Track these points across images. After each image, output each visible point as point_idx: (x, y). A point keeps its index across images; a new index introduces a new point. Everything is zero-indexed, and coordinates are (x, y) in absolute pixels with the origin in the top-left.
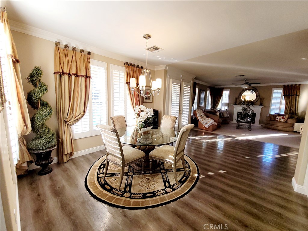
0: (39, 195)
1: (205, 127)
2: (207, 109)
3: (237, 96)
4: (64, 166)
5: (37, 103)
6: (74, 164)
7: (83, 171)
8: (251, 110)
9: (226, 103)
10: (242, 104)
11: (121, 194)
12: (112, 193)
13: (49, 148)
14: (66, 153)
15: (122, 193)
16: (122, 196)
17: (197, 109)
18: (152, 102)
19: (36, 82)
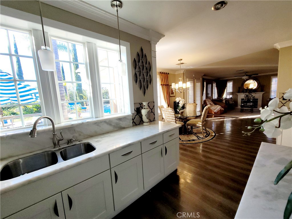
1: (214, 112)
2: (214, 98)
3: (240, 86)
8: (253, 96)
9: (231, 92)
10: (245, 92)
17: (206, 99)
18: (175, 96)
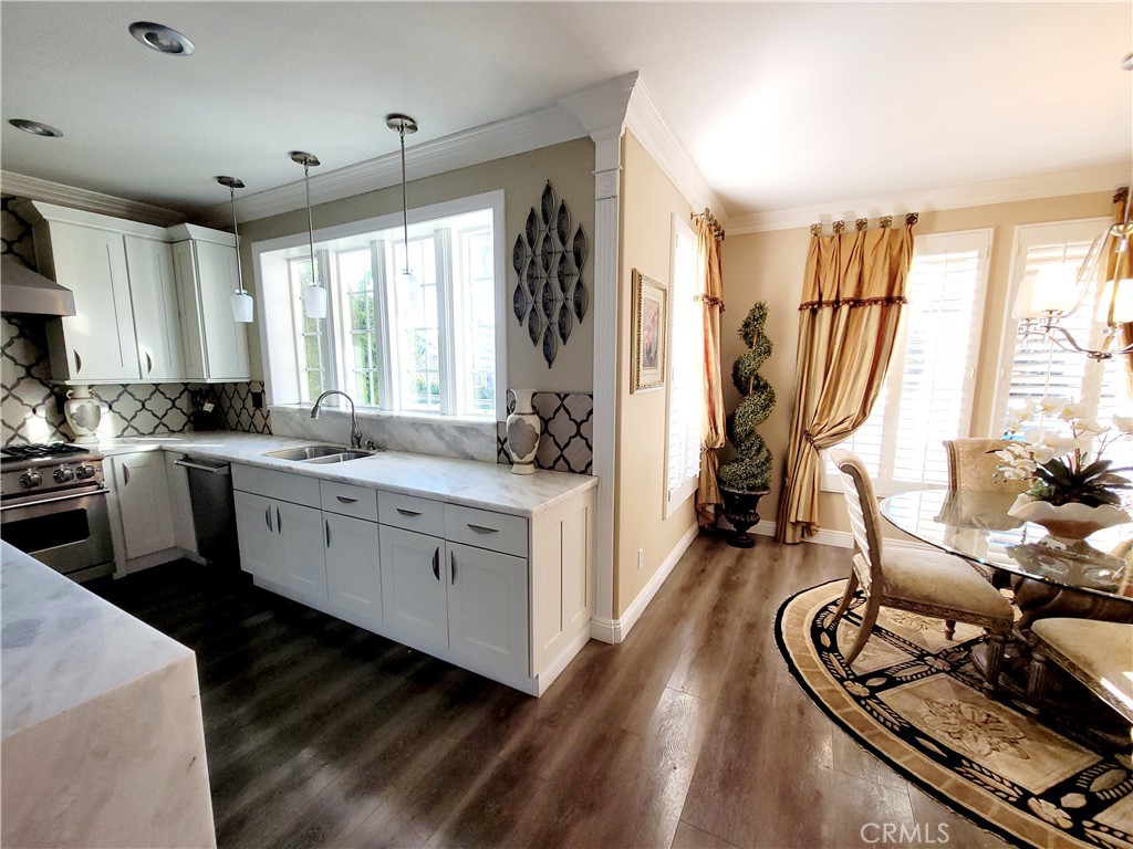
0: (703, 571)
4: (781, 548)
5: (748, 382)
6: (806, 555)
7: (807, 579)
11: (845, 675)
12: (821, 657)
13: (749, 488)
14: (793, 519)
15: (848, 675)
16: (841, 680)
19: (753, 337)
